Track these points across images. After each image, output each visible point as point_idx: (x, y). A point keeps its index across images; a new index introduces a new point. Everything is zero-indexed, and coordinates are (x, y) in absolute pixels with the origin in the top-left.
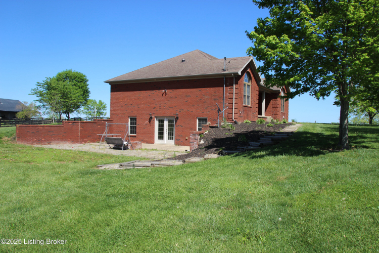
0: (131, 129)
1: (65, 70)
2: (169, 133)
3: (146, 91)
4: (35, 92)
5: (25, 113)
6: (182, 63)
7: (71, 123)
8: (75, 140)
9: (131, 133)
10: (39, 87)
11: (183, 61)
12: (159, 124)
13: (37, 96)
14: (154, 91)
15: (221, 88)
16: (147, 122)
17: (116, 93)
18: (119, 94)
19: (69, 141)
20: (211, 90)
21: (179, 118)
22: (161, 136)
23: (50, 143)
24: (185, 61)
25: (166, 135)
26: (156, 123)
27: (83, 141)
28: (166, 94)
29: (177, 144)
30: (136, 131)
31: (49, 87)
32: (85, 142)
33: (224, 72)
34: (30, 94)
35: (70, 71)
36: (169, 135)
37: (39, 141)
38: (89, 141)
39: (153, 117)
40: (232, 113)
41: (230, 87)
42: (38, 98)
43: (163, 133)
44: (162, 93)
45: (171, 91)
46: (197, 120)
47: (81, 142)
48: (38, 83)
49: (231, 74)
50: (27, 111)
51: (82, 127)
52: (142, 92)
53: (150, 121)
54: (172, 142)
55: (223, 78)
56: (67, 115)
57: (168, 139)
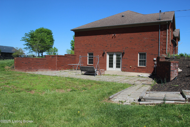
0: (89, 60)
1: (40, 28)
2: (117, 63)
3: (100, 36)
4: (24, 39)
5: (17, 54)
6: (123, 17)
7: (51, 57)
8: (53, 68)
9: (89, 63)
10: (26, 36)
11: (123, 16)
12: (110, 58)
13: (25, 42)
14: (106, 35)
15: (157, 32)
16: (101, 56)
17: (78, 37)
18: (80, 38)
19: (50, 69)
20: (150, 33)
21: (125, 53)
22: (111, 65)
23: (37, 70)
24: (124, 16)
25: (115, 65)
26: (108, 57)
27: (59, 69)
28: (115, 37)
29: (123, 70)
30: (93, 62)
31: (32, 36)
32: (60, 69)
33: (159, 21)
34: (21, 40)
35: (43, 28)
36: (117, 64)
37: (30, 69)
38: (62, 69)
39: (106, 52)
40: (166, 50)
41: (164, 31)
42: (26, 43)
43: (113, 63)
44: (112, 36)
45: (119, 35)
46: (139, 55)
47: (57, 70)
48: (26, 34)
49: (166, 21)
50: (18, 52)
51: (58, 59)
52: (98, 36)
53: (103, 55)
54: (119, 69)
55: (159, 25)
56: (42, 54)
57: (117, 67)
